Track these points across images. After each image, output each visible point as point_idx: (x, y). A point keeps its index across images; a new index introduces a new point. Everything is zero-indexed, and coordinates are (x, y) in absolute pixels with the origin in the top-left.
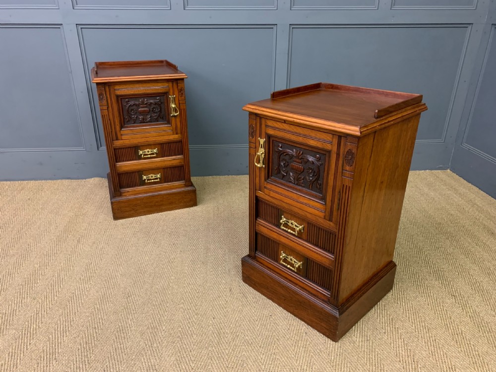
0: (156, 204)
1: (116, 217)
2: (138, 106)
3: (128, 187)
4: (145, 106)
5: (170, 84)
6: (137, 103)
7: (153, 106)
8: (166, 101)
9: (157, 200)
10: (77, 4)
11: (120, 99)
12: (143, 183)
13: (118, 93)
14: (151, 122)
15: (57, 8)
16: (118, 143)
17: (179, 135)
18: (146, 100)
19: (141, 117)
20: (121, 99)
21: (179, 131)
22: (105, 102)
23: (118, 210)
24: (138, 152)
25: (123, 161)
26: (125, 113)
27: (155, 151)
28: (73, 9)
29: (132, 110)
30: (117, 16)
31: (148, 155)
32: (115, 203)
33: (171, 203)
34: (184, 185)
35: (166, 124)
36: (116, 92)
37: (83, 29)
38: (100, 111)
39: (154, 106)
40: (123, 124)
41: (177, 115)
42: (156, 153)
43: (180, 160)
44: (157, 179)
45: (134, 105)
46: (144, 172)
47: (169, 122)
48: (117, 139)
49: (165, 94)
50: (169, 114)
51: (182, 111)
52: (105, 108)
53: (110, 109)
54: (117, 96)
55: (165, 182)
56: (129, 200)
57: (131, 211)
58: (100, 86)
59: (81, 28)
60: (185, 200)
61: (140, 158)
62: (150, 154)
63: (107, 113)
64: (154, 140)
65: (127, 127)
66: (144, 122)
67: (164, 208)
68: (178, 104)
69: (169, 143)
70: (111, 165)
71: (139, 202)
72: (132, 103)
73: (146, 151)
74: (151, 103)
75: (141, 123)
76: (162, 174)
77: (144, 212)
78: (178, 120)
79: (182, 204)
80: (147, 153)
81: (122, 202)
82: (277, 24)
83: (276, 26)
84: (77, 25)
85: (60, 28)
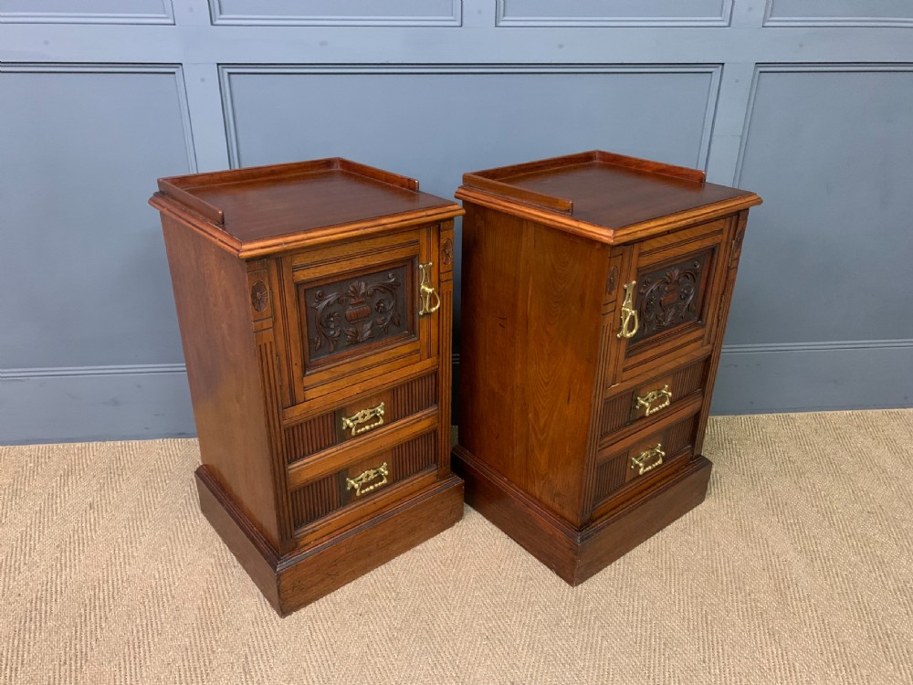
5: (423, 234)
8: (409, 280)
10: (221, 13)
15: (171, 21)
17: (435, 358)
18: (363, 284)
21: (434, 350)
28: (212, 24)
30: (323, 44)
35: (405, 338)
37: (232, 76)
47: (414, 332)
49: (407, 262)
50: (413, 311)
59: (229, 73)
64: (379, 384)
78: (434, 321)
82: (723, 64)
83: (721, 66)
84: (220, 67)
85: (174, 73)
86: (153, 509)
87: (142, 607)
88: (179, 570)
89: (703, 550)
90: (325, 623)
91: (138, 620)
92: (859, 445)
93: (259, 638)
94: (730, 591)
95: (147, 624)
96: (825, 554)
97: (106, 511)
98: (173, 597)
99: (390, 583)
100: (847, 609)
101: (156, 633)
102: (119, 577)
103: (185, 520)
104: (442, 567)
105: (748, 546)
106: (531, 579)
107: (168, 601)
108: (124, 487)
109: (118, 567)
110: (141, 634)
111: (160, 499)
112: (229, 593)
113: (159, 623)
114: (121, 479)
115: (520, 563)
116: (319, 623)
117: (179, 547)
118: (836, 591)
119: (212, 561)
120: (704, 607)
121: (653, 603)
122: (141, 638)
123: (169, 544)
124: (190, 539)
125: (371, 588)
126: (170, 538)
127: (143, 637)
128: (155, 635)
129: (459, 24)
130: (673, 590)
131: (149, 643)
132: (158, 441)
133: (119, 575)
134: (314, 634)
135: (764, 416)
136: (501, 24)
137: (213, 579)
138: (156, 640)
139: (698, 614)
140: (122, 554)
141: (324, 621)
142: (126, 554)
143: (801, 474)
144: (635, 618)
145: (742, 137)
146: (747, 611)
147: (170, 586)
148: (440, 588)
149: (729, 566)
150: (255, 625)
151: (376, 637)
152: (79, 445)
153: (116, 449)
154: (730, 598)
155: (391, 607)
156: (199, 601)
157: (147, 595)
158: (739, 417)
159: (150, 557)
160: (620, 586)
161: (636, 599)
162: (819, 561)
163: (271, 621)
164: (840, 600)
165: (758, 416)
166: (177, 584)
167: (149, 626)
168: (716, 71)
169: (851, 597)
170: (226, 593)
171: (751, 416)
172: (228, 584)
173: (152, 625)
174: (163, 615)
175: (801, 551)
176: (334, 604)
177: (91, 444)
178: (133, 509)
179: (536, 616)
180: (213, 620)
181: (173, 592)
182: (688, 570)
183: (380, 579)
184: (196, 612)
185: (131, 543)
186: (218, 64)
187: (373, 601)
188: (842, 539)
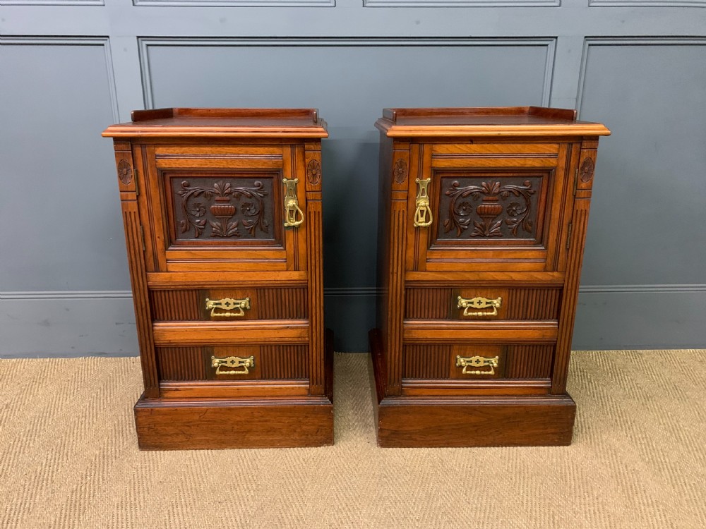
0: (236, 427)
1: (143, 446)
2: (210, 196)
3: (178, 380)
4: (228, 198)
5: (287, 151)
6: (208, 190)
7: (244, 200)
8: (276, 191)
9: (238, 419)
11: (168, 177)
12: (210, 374)
13: (164, 163)
14: (239, 236)
15: (100, 2)
16: (157, 279)
17: (302, 273)
18: (228, 185)
19: (215, 224)
20: (171, 177)
21: (302, 264)
22: (131, 183)
23: (149, 428)
24: (205, 304)
25: (171, 320)
26: (180, 211)
27: (243, 303)
29: (197, 205)
30: (222, 20)
31: (226, 311)
32: (144, 414)
33: (270, 431)
34: (306, 393)
35: (272, 244)
36: (159, 161)
37: (150, 47)
38: (120, 203)
39: (249, 201)
40: (173, 236)
41: (300, 225)
42: (245, 309)
43: (300, 331)
44: (242, 368)
45: (200, 193)
46: (216, 350)
47: (280, 241)
48: (157, 270)
49: (273, 175)
50: (280, 222)
51: (312, 215)
52: (133, 196)
53: (144, 198)
54: (163, 173)
55: (262, 378)
56: (175, 411)
57: (177, 434)
58: (122, 146)
59: (148, 45)
60: (304, 428)
61: (206, 316)
62: (231, 311)
63: (136, 210)
64: (241, 279)
65: (182, 244)
66: (223, 237)
67: (252, 438)
68: (303, 202)
69: (278, 288)
70: (142, 326)
71: (196, 417)
72: (195, 188)
73: (223, 301)
74: (241, 193)
75: (215, 236)
76: (258, 359)
77: (208, 441)
78: (302, 235)
79: (296, 436)
80: (224, 307)
81: (159, 413)
82: (556, 37)
83: (555, 40)
84: (140, 39)
85: (103, 45)
86: (59, 410)
87: (22, 488)
88: (65, 459)
89: (552, 458)
90: (184, 509)
91: (15, 499)
92: (703, 376)
93: (120, 519)
94: (578, 495)
95: (21, 504)
96: (673, 466)
97: (19, 410)
98: (52, 482)
99: (253, 476)
100: (696, 515)
101: (26, 512)
102: (11, 463)
103: (83, 419)
104: (304, 465)
105: (597, 455)
106: (385, 477)
107: (47, 485)
108: (40, 392)
109: (13, 456)
110: (13, 512)
111: (68, 402)
112: (103, 480)
113: (32, 503)
114: (40, 386)
115: (377, 463)
116: (179, 508)
117: (71, 440)
118: (684, 498)
119: (97, 452)
120: (552, 508)
121: (501, 502)
122: (12, 515)
123: (64, 438)
124: (83, 434)
125: (235, 480)
126: (66, 433)
127: (14, 514)
128: (26, 513)
129: (333, 5)
130: (522, 492)
131: (17, 520)
132: (81, 359)
133: (11, 461)
134: (172, 518)
135: (614, 352)
136: (367, 5)
137: (93, 467)
138: (25, 517)
139: (545, 514)
140: (20, 444)
141: (184, 506)
142: (24, 445)
143: (647, 398)
144: (483, 515)
145: (577, 99)
146: (595, 513)
147: (53, 472)
148: (298, 482)
149: (577, 473)
150: (120, 508)
151: (230, 523)
152: (14, 360)
153: (45, 364)
154: (578, 501)
155: (250, 497)
156: (75, 486)
157: (30, 479)
158: (590, 352)
159: (44, 448)
160: (470, 486)
161: (485, 498)
162: (666, 470)
163: (135, 504)
164: (689, 507)
165: (608, 351)
166: (59, 471)
167: (23, 505)
168: (551, 44)
169: (699, 504)
170: (101, 480)
171: (602, 351)
172: (105, 472)
173: (25, 504)
174: (38, 497)
175: (649, 462)
176: (197, 492)
177: (24, 360)
178: (42, 410)
179: (385, 510)
180: (82, 501)
181: (54, 477)
182: (538, 474)
183: (245, 473)
184: (69, 495)
185: (31, 436)
186: (138, 37)
187: (234, 491)
188: (689, 452)
